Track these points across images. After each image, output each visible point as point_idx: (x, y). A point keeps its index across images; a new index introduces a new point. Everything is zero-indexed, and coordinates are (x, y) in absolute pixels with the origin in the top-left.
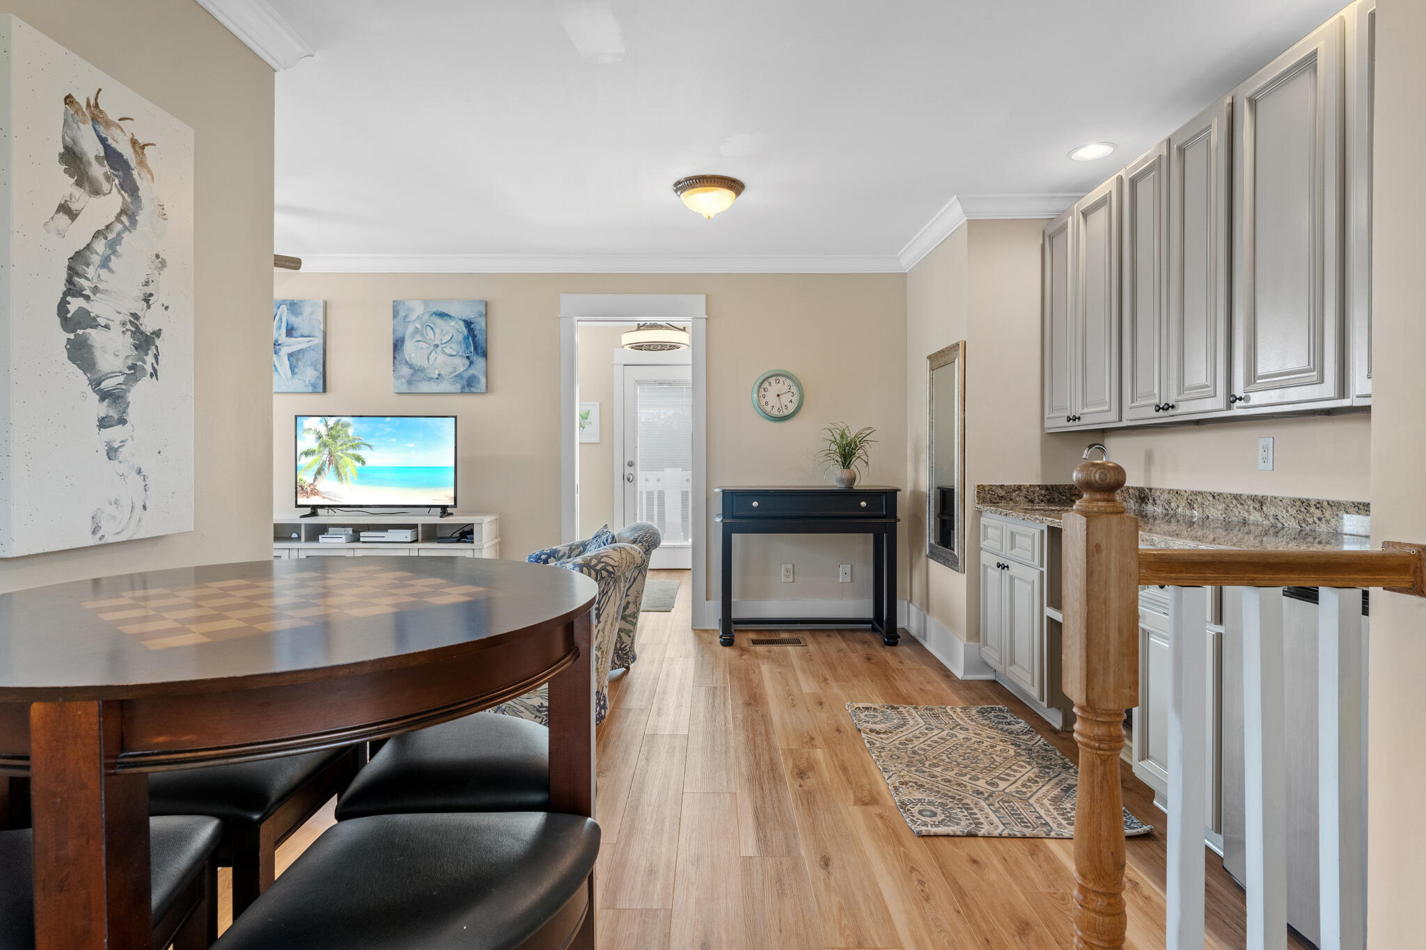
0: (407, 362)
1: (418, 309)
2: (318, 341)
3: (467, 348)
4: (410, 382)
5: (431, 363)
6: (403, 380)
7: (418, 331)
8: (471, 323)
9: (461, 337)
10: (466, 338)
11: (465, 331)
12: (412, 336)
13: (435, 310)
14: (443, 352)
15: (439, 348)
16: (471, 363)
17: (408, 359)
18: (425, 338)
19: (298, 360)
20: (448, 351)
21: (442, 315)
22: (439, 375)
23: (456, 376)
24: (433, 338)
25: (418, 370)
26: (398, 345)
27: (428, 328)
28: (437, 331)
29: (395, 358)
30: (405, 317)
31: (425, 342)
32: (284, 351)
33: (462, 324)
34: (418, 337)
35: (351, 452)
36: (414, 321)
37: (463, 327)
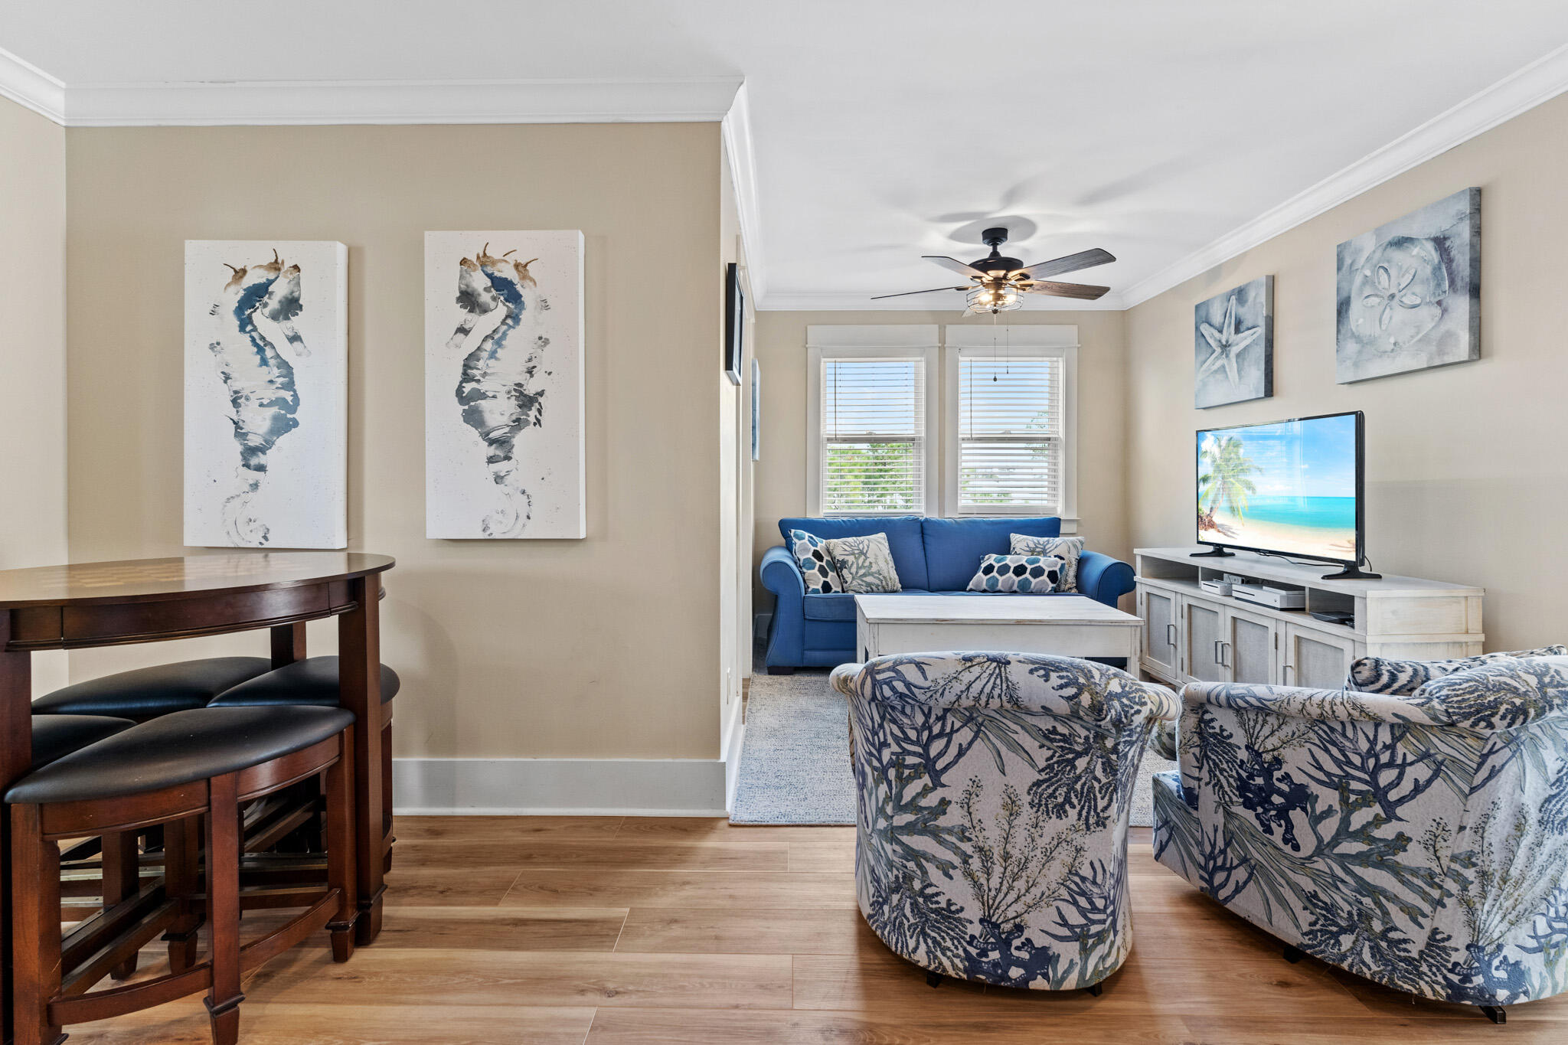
0: (1353, 333)
1: (1368, 245)
2: (1261, 331)
3: (1439, 285)
4: (1356, 365)
5: (1384, 327)
6: (1349, 363)
7: (1367, 282)
8: (1445, 239)
9: (1428, 270)
10: (1436, 270)
11: (1435, 256)
12: (1361, 290)
13: (1389, 238)
14: (1402, 304)
15: (1396, 299)
16: (1445, 311)
17: (1354, 330)
18: (1377, 288)
19: (1244, 359)
20: (1408, 301)
21: (1401, 243)
22: (1395, 344)
23: (1420, 340)
24: (1386, 285)
25: (1367, 344)
26: (1343, 308)
27: (1381, 271)
28: (1393, 272)
29: (1338, 331)
30: (1351, 265)
31: (1376, 295)
32: (1234, 350)
33: (1430, 246)
34: (1368, 291)
35: (1242, 477)
36: (1363, 266)
37: (1433, 252)
